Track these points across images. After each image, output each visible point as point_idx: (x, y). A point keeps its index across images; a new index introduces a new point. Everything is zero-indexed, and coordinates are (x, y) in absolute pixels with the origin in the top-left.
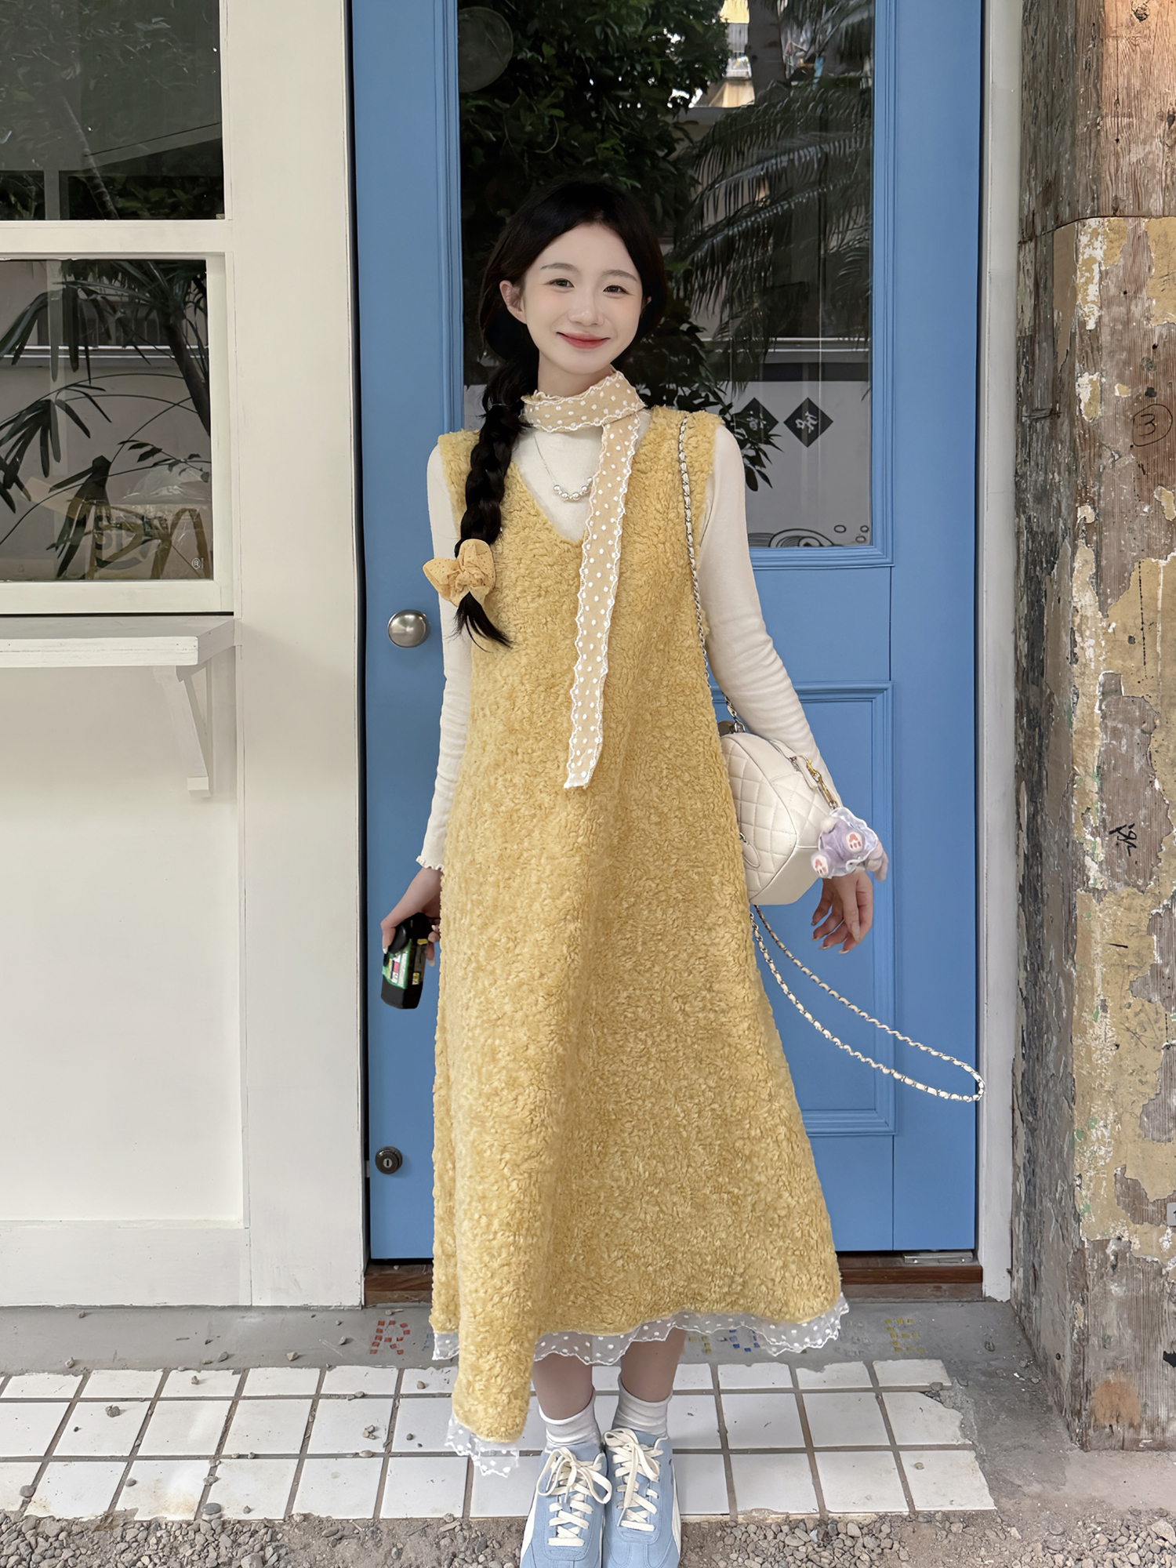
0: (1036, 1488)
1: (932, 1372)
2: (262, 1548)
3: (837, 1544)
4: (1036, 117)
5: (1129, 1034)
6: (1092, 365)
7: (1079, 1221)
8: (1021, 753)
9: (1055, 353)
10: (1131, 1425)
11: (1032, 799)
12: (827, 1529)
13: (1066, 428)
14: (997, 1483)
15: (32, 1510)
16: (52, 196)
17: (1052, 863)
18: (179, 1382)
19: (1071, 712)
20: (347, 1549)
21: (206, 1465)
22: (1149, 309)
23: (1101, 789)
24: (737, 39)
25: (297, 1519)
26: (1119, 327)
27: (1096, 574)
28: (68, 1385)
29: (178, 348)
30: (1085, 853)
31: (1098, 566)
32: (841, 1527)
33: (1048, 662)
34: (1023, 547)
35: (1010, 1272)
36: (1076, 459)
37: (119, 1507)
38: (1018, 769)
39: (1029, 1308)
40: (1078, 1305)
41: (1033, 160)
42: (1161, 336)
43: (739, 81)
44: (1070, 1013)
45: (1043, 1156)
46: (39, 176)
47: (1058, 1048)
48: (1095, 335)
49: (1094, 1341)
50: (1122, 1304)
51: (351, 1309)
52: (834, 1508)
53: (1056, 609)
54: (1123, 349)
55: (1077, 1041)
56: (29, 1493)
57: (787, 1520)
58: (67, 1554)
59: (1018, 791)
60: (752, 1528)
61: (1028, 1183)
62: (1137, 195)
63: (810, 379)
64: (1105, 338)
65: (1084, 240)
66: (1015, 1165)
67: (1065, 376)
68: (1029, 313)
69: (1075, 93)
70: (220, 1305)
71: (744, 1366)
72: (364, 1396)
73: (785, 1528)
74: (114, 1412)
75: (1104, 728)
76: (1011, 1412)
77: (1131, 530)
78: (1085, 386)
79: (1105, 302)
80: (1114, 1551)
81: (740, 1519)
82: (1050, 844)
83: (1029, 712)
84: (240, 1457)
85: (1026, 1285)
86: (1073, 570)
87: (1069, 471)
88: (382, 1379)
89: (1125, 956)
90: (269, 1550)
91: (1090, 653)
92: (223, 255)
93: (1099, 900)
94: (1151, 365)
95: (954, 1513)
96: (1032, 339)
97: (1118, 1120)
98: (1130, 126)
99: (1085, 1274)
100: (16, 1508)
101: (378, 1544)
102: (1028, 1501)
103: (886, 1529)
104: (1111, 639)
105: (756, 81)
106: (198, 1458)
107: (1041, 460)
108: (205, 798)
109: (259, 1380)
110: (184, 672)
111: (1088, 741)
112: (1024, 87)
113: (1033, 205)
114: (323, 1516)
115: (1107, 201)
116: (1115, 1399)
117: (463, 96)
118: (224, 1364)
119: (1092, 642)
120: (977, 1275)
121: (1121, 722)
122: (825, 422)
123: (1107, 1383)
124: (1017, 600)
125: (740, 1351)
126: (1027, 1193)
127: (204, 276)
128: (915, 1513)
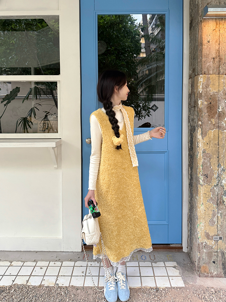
0: (192, 283)
1: (175, 264)
2: (65, 291)
3: (159, 292)
4: (192, 58)
5: (207, 209)
6: (201, 99)
7: (199, 239)
8: (189, 162)
9: (195, 97)
10: (207, 273)
11: (191, 170)
12: (157, 289)
13: (197, 109)
14: (185, 282)
15: (28, 284)
16: (32, 72)
17: (194, 181)
18: (52, 264)
19: (197, 156)
20: (79, 291)
21: (56, 277)
22: (210, 90)
23: (202, 168)
24: (143, 46)
25: (71, 286)
26: (205, 92)
27: (202, 133)
28: (34, 264)
29: (53, 96)
30: (200, 179)
31: (202, 132)
32: (159, 289)
33: (194, 147)
34: (190, 128)
35: (187, 247)
36: (198, 114)
37: (42, 284)
38: (189, 165)
39: (190, 254)
40: (199, 253)
41: (191, 65)
42: (212, 94)
43: (143, 53)
44: (197, 205)
45: (193, 228)
46: (30, 68)
47: (195, 211)
48: (201, 94)
49: (201, 259)
50: (206, 253)
51: (80, 252)
52: (158, 286)
53: (195, 139)
54: (206, 96)
55: (198, 210)
56: (28, 281)
57: (151, 288)
58: (34, 291)
59: (189, 168)
60: (145, 289)
61: (190, 233)
62: (208, 71)
63: (155, 101)
64: (203, 94)
65: (200, 78)
66: (188, 230)
67: (196, 100)
68: (190, 90)
69: (198, 55)
70: (58, 251)
71: (143, 262)
72: (82, 266)
73: (150, 289)
74: (41, 268)
75: (203, 158)
76: (188, 271)
77: (207, 126)
78: (200, 102)
79: (203, 88)
80: (205, 294)
81: (143, 287)
82: (194, 177)
83: (191, 155)
84: (62, 276)
85: (190, 250)
86: (198, 132)
87: (197, 116)
88: (84, 264)
89: (206, 195)
90: (66, 291)
91: (201, 146)
92: (60, 81)
93: (202, 186)
94: (210, 99)
95: (178, 287)
96: (191, 94)
97: (205, 222)
98: (207, 60)
99: (200, 248)
100: (25, 284)
101: (84, 291)
102: (190, 285)
103: (167, 290)
104: (204, 144)
105: (146, 52)
106: (55, 276)
107: (193, 114)
108: (57, 168)
109: (65, 263)
110: (53, 148)
111: (200, 160)
112: (190, 53)
113: (191, 72)
114: (75, 286)
115: (203, 72)
116: (205, 268)
117: (99, 56)
118: (59, 261)
119: (201, 144)
120: (182, 248)
121: (206, 157)
122: (157, 108)
123: (203, 266)
124: (189, 137)
125: (143, 260)
126: (190, 234)
127: (57, 84)
128: (172, 287)
